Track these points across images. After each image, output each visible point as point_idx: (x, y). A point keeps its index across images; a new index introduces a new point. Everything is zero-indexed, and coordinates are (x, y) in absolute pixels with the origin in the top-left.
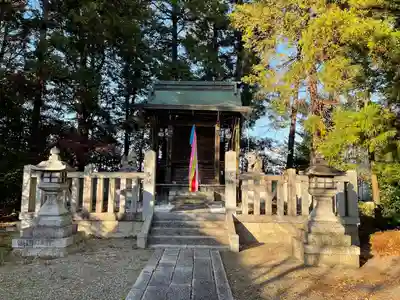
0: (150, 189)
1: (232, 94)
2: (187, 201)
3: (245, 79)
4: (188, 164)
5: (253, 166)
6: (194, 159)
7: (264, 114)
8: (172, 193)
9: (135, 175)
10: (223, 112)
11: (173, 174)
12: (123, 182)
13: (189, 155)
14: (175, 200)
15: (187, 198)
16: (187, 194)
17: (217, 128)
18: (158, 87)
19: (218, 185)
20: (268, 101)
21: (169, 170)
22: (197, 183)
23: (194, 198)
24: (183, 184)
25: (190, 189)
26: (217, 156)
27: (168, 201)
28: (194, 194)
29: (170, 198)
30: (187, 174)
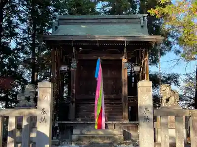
0: (45, 129)
1: (139, 26)
2: (94, 140)
3: (152, 12)
4: (94, 100)
5: (168, 100)
6: (100, 94)
7: (170, 49)
8: (76, 132)
9: (26, 111)
10: (131, 42)
11: (77, 110)
12: (12, 120)
13: (94, 90)
14: (79, 139)
15: (93, 137)
16: (92, 133)
17: (124, 60)
18: (62, 21)
19: (127, 121)
20: (172, 37)
21: (73, 106)
22: (103, 119)
23: (101, 137)
24: (89, 121)
25: (96, 127)
26: (125, 90)
27: (72, 141)
28: (101, 133)
29: (74, 137)
30: (93, 110)
